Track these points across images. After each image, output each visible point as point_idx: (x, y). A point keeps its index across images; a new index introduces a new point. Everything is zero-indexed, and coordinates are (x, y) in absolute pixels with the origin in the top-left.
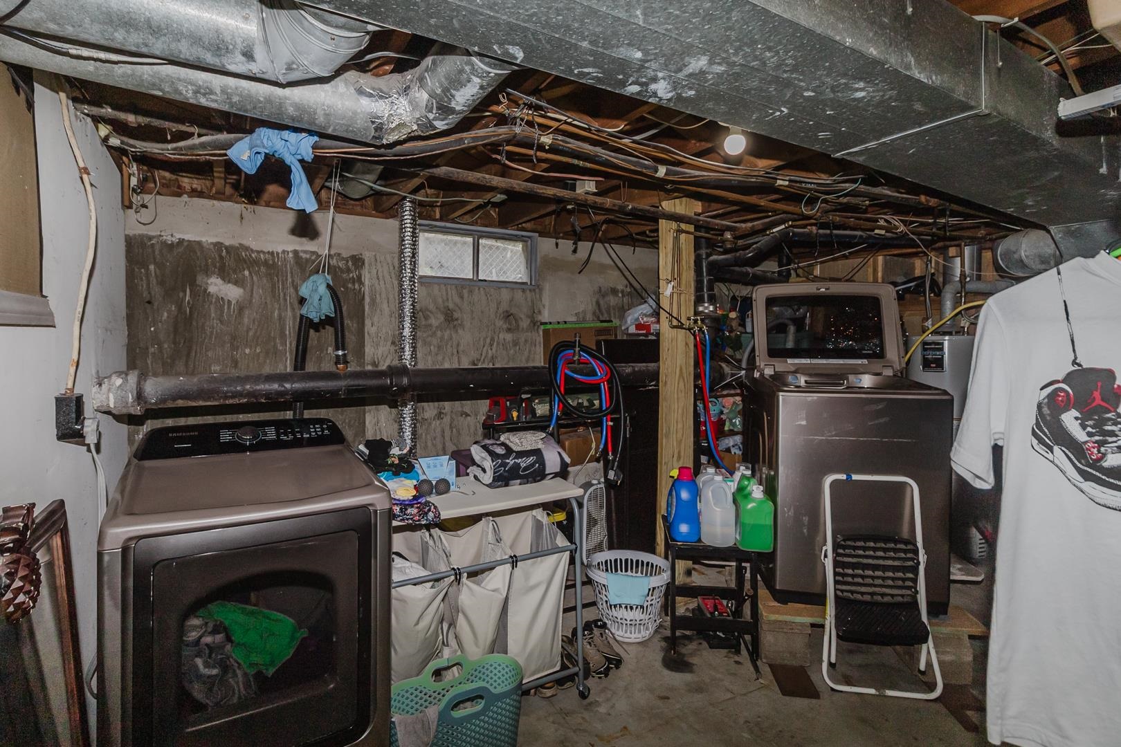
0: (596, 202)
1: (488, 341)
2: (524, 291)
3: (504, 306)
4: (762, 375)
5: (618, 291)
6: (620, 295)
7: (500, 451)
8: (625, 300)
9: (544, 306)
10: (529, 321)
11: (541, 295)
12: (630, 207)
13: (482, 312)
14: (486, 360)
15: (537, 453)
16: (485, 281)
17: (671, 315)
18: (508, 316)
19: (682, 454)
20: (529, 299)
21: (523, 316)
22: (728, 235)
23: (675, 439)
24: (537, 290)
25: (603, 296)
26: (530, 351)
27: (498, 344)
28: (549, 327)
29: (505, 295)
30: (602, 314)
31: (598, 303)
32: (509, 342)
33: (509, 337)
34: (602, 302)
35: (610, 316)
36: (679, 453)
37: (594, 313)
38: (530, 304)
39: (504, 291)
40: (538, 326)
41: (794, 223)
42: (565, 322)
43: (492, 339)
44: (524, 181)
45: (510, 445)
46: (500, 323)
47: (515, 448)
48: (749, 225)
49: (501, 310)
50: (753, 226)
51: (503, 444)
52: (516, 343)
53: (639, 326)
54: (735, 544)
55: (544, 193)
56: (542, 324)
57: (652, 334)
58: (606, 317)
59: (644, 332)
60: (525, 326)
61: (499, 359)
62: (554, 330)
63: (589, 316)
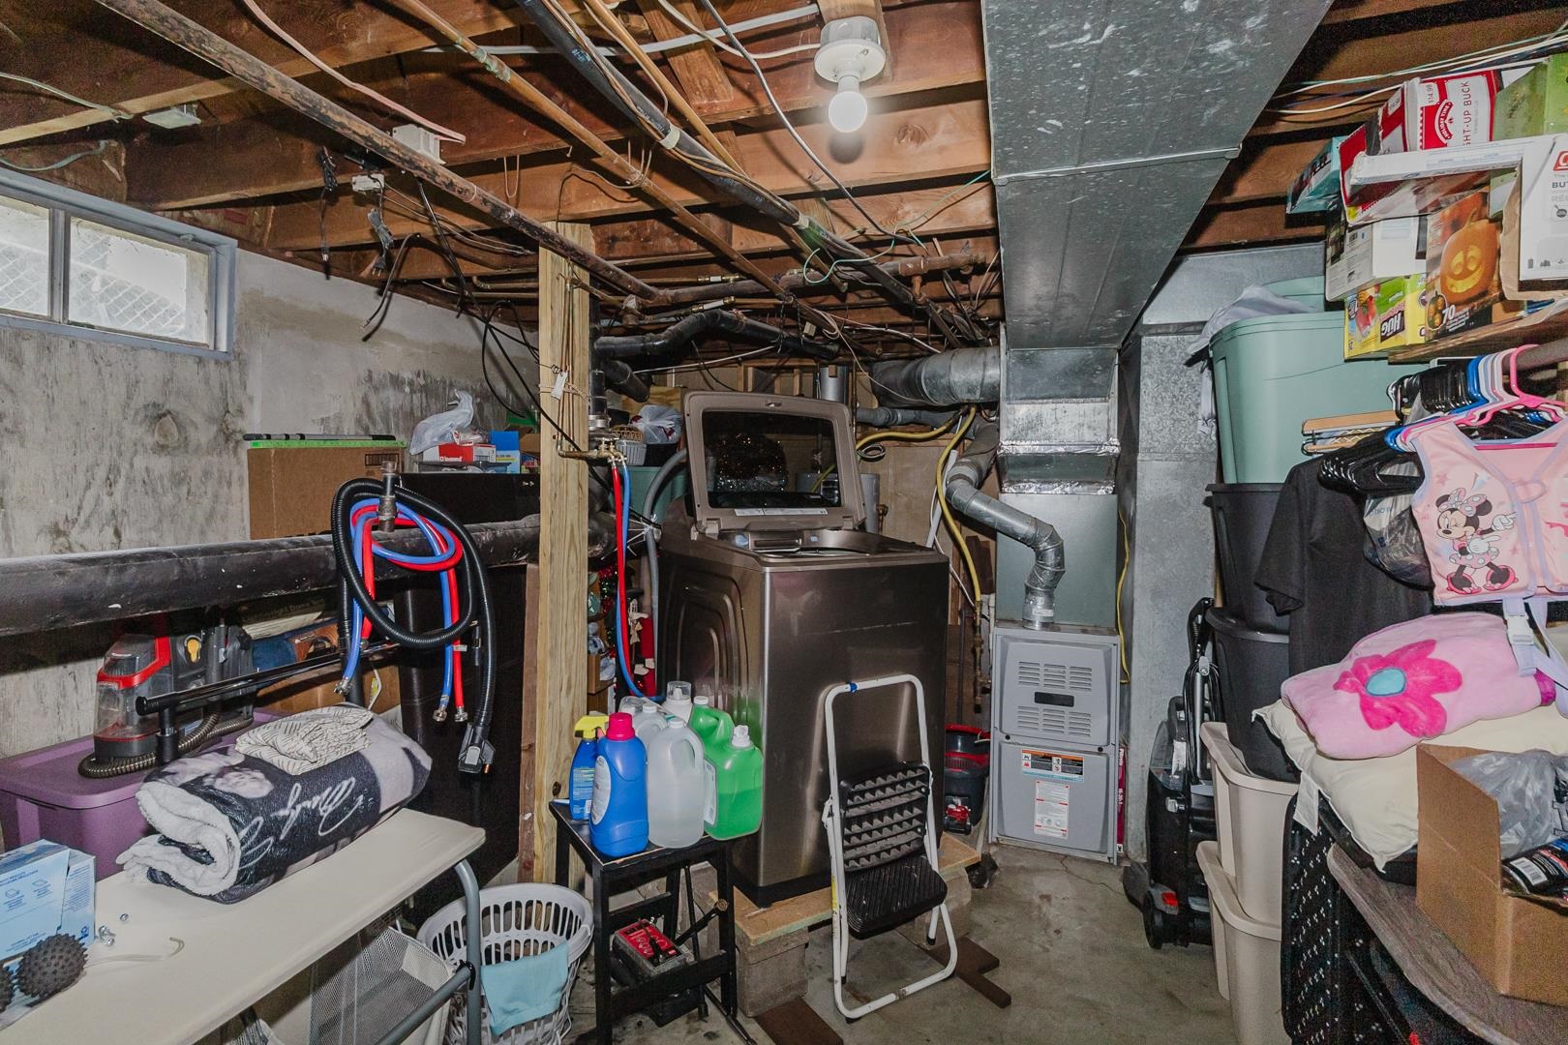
0: (451, 183)
1: (101, 473)
2: (200, 361)
3: (148, 393)
4: (702, 534)
5: (403, 383)
6: (407, 390)
7: (254, 787)
8: (416, 398)
9: (251, 399)
10: (214, 428)
11: (243, 373)
12: (511, 214)
13: (84, 403)
14: (93, 521)
15: (355, 763)
16: (92, 327)
17: (561, 431)
18: (158, 416)
19: (573, 683)
20: (215, 382)
21: (198, 419)
22: (631, 302)
23: (563, 656)
24: (235, 364)
25: (376, 389)
26: (216, 496)
27: (130, 480)
28: (262, 444)
29: (151, 367)
30: (374, 423)
31: (366, 402)
32: (161, 477)
33: (161, 465)
34: (373, 400)
35: (388, 428)
36: (569, 680)
37: (359, 421)
38: (217, 392)
39: (147, 358)
40: (237, 442)
41: (739, 301)
42: (302, 437)
43: (113, 469)
44: (296, 79)
45: (278, 761)
46: (135, 432)
47: (295, 768)
48: (670, 292)
49: (139, 401)
50: (677, 294)
51: (251, 763)
52: (179, 479)
53: (445, 450)
54: (705, 834)
55: (343, 126)
56: (248, 437)
57: (476, 464)
58: (381, 430)
59: (460, 459)
60: (204, 440)
61: (133, 516)
62: (280, 452)
63: (349, 427)
